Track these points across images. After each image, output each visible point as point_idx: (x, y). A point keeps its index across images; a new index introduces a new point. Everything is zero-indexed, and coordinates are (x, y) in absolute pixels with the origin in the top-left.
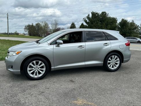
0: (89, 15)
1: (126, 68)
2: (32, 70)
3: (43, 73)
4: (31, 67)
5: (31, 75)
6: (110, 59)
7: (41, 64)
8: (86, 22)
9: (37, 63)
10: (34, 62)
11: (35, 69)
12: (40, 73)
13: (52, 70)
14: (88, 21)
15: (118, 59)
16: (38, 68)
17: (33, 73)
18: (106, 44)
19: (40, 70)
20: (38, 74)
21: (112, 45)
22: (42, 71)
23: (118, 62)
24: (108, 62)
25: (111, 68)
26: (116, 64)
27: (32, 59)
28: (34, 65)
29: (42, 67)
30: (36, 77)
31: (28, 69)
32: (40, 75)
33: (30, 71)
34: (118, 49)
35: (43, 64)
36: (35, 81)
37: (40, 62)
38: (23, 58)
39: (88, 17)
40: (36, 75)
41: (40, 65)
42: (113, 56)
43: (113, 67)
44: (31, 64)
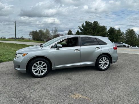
0: (83, 24)
1: (114, 68)
2: (36, 69)
3: (45, 72)
4: (35, 66)
5: (35, 74)
6: (101, 60)
7: (44, 64)
8: (81, 29)
9: (40, 63)
10: (38, 62)
11: (38, 69)
12: (42, 72)
13: (52, 70)
14: (82, 29)
15: (108, 60)
16: (41, 68)
17: (36, 72)
18: (98, 47)
19: (43, 69)
20: (41, 72)
21: (103, 49)
22: (45, 70)
23: (108, 63)
24: (100, 62)
25: (102, 68)
26: (106, 64)
27: (36, 60)
28: (38, 65)
29: (45, 67)
30: (39, 75)
31: (33, 68)
32: (43, 74)
33: (34, 70)
34: (108, 52)
35: (45, 65)
36: (39, 78)
37: (43, 63)
38: (28, 59)
39: (82, 26)
40: (39, 73)
41: (42, 65)
42: (103, 58)
43: (103, 67)
44: (35, 64)
